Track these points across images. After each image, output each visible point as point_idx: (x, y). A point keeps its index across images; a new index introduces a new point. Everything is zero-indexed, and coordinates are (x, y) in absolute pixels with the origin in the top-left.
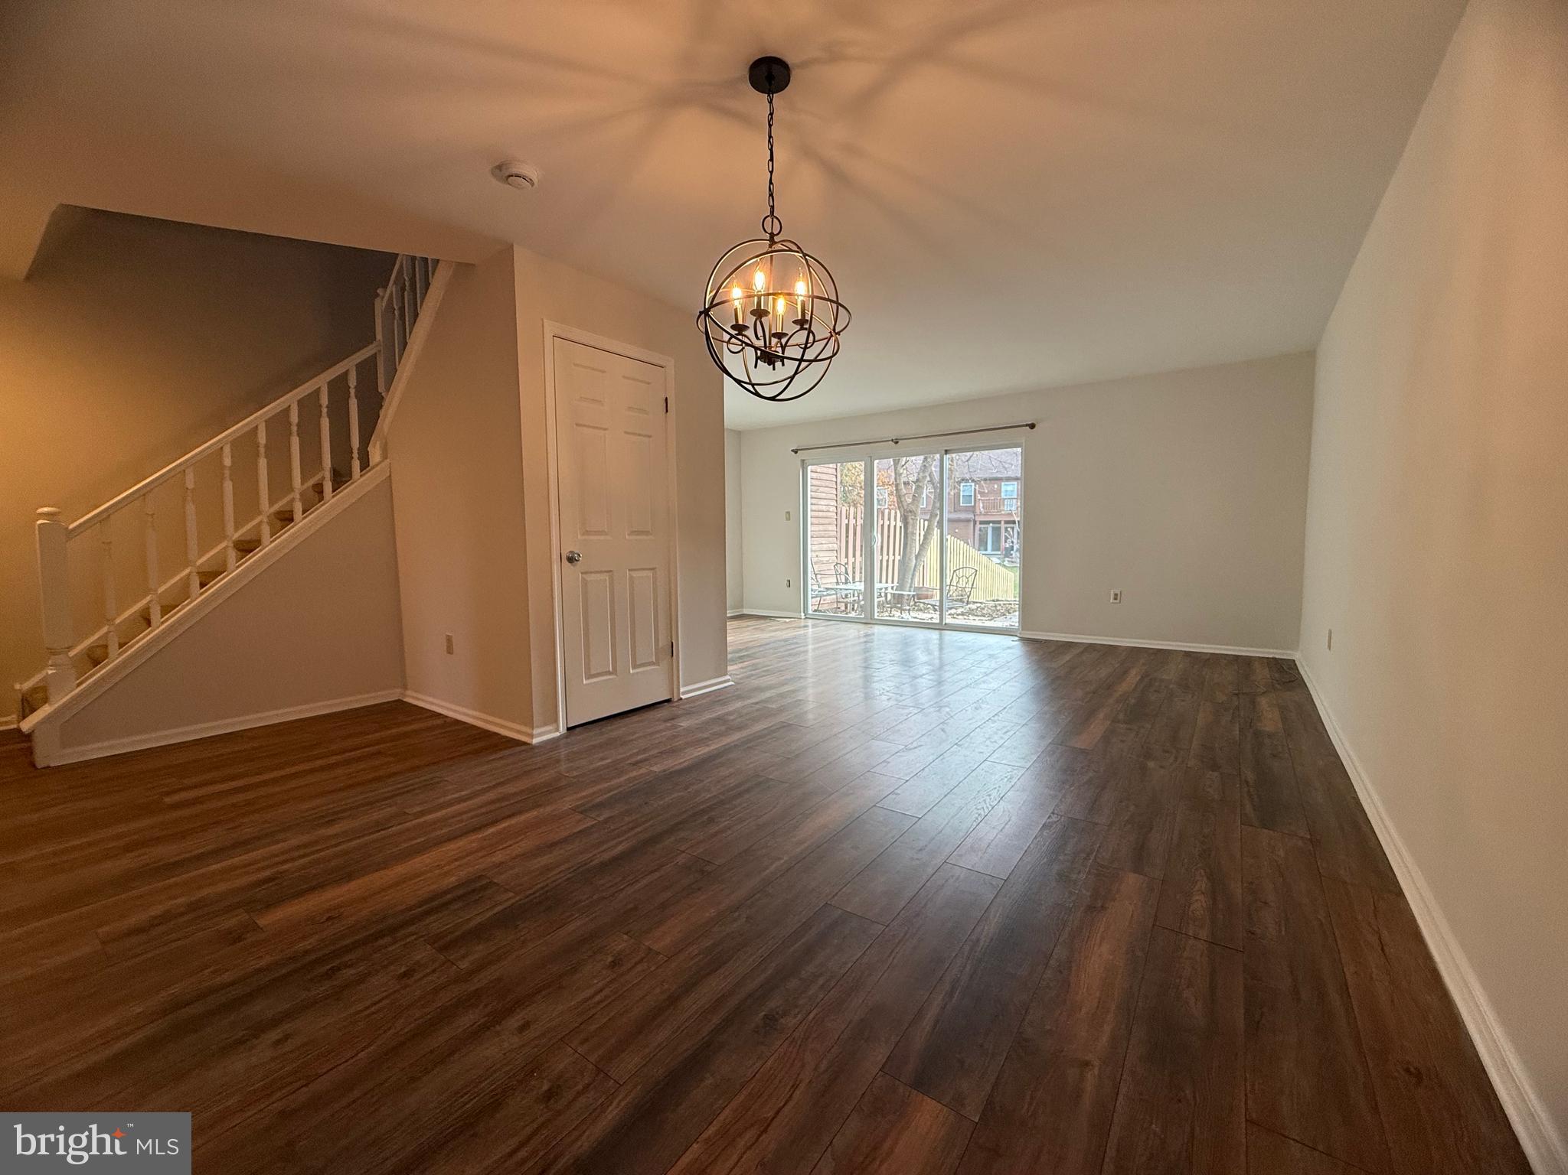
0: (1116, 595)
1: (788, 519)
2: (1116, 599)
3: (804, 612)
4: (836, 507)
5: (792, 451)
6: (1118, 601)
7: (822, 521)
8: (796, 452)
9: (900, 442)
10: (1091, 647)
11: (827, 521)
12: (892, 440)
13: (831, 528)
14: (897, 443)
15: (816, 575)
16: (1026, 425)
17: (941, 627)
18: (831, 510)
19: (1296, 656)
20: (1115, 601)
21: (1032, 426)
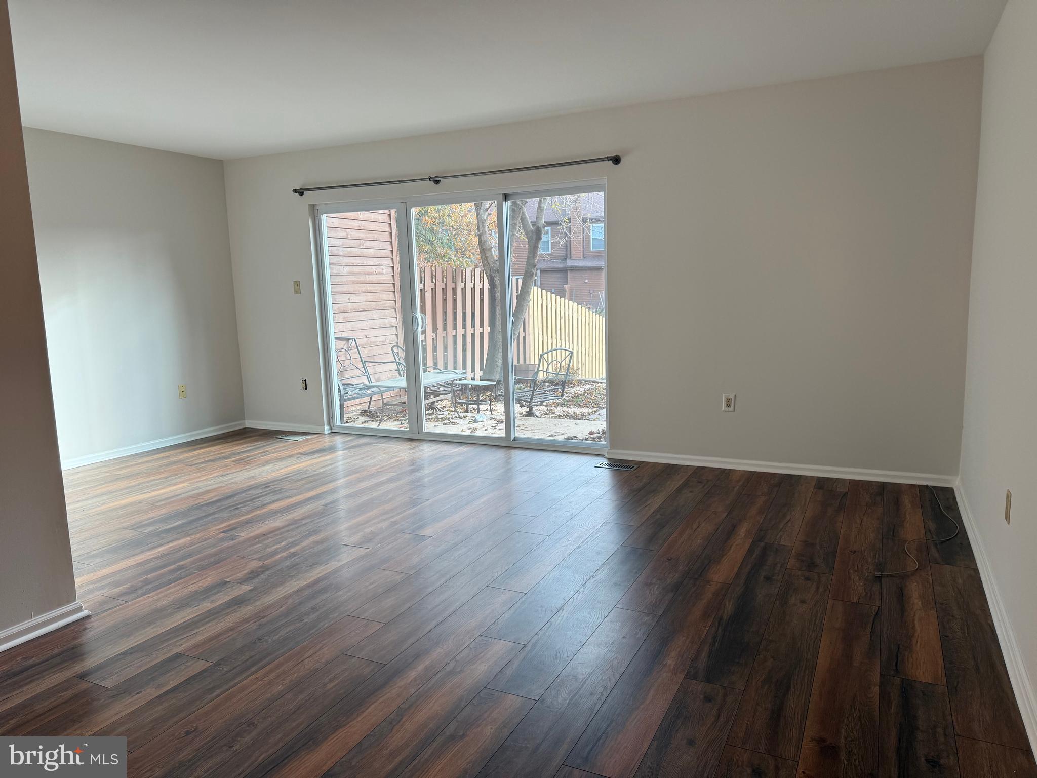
0: (729, 400)
1: (298, 291)
2: (728, 406)
3: (329, 424)
4: (393, 267)
5: (295, 191)
6: (731, 409)
7: (370, 287)
8: (301, 194)
9: (442, 181)
10: (699, 472)
11: (378, 287)
12: (430, 179)
13: (385, 296)
14: (437, 182)
15: (364, 363)
16: (608, 159)
17: (509, 444)
18: (384, 272)
19: (956, 483)
20: (727, 409)
21: (616, 160)
